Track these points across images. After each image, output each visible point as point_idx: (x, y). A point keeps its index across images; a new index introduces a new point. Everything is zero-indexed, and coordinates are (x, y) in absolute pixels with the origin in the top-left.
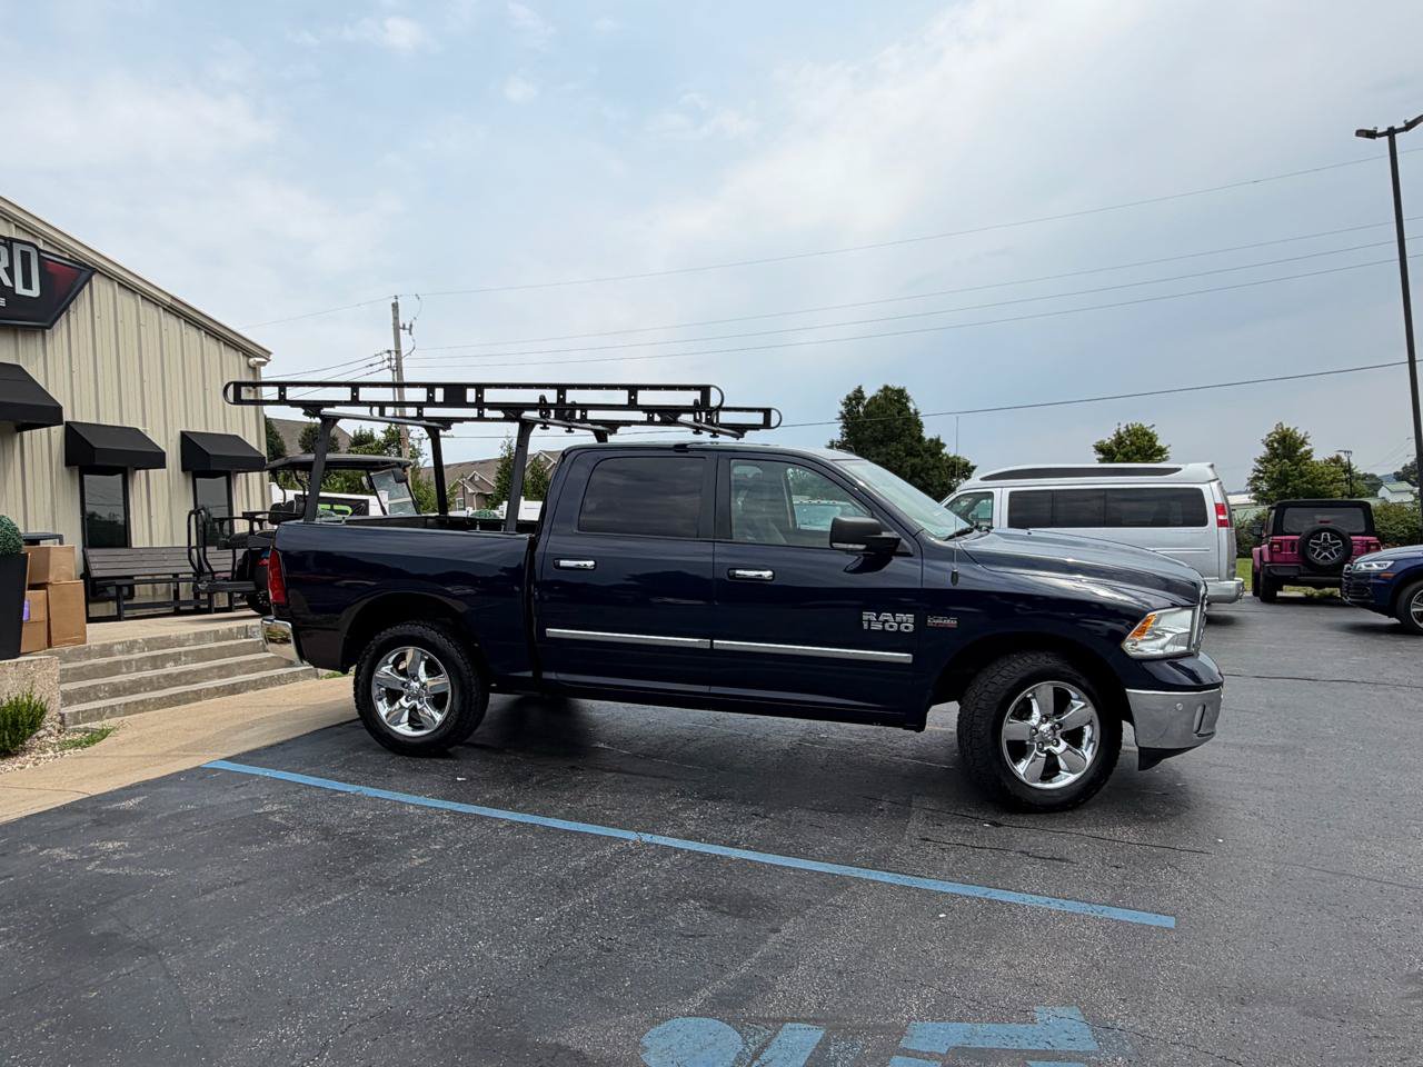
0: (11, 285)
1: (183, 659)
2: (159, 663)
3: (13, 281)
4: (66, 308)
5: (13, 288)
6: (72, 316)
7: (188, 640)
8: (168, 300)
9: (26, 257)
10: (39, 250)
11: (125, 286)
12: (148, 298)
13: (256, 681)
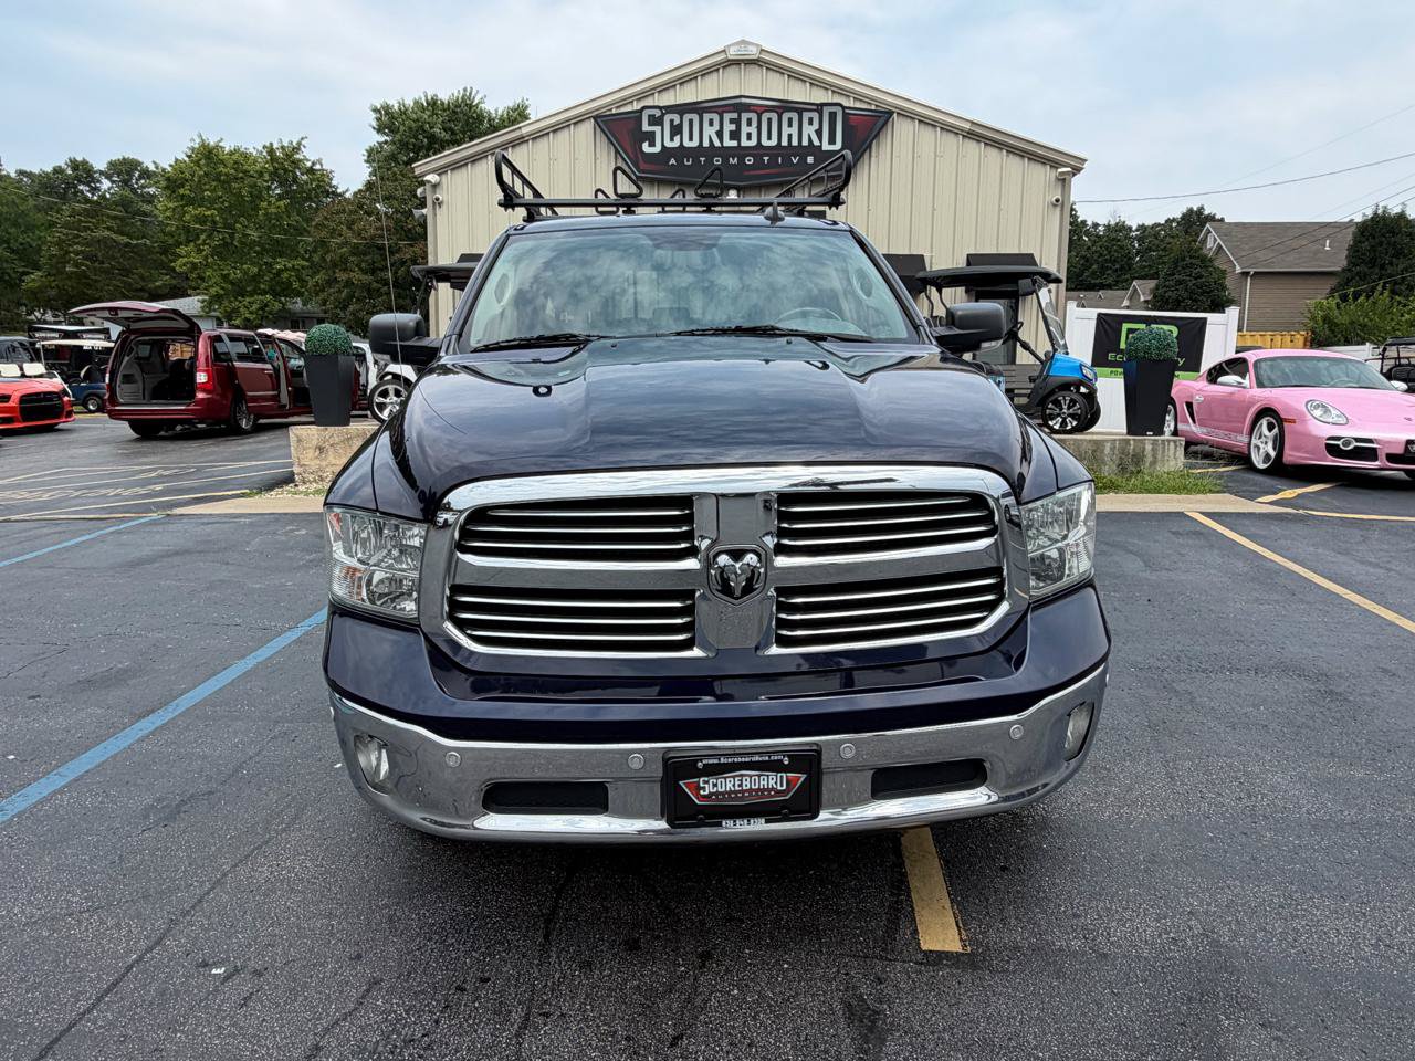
0: (818, 144)
3: (821, 141)
4: (870, 147)
5: (821, 146)
6: (873, 153)
8: (967, 126)
9: (833, 116)
10: (844, 108)
11: (925, 122)
12: (947, 129)
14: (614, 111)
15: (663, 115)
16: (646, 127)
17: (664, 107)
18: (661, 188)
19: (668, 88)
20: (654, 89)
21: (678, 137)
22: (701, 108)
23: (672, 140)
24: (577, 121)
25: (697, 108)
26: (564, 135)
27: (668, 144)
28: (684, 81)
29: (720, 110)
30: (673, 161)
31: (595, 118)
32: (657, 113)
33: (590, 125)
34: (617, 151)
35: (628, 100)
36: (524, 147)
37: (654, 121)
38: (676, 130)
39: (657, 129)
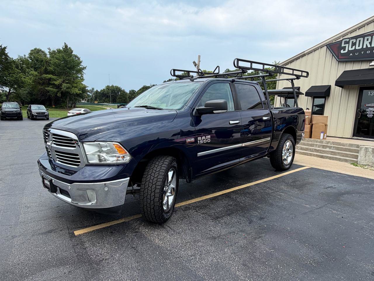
1: (332, 148)
2: (325, 147)
7: (347, 145)
13: (330, 157)
14: (334, 42)
15: (350, 40)
16: (343, 45)
17: (350, 38)
18: (347, 63)
19: (354, 31)
20: (349, 32)
21: (354, 46)
22: (364, 36)
23: (352, 47)
24: (321, 47)
25: (363, 36)
26: (317, 52)
27: (350, 49)
28: (359, 28)
29: (371, 35)
30: (351, 54)
31: (326, 45)
32: (348, 40)
33: (325, 47)
34: (333, 55)
35: (339, 38)
36: (305, 57)
37: (346, 43)
38: (354, 44)
39: (347, 45)
